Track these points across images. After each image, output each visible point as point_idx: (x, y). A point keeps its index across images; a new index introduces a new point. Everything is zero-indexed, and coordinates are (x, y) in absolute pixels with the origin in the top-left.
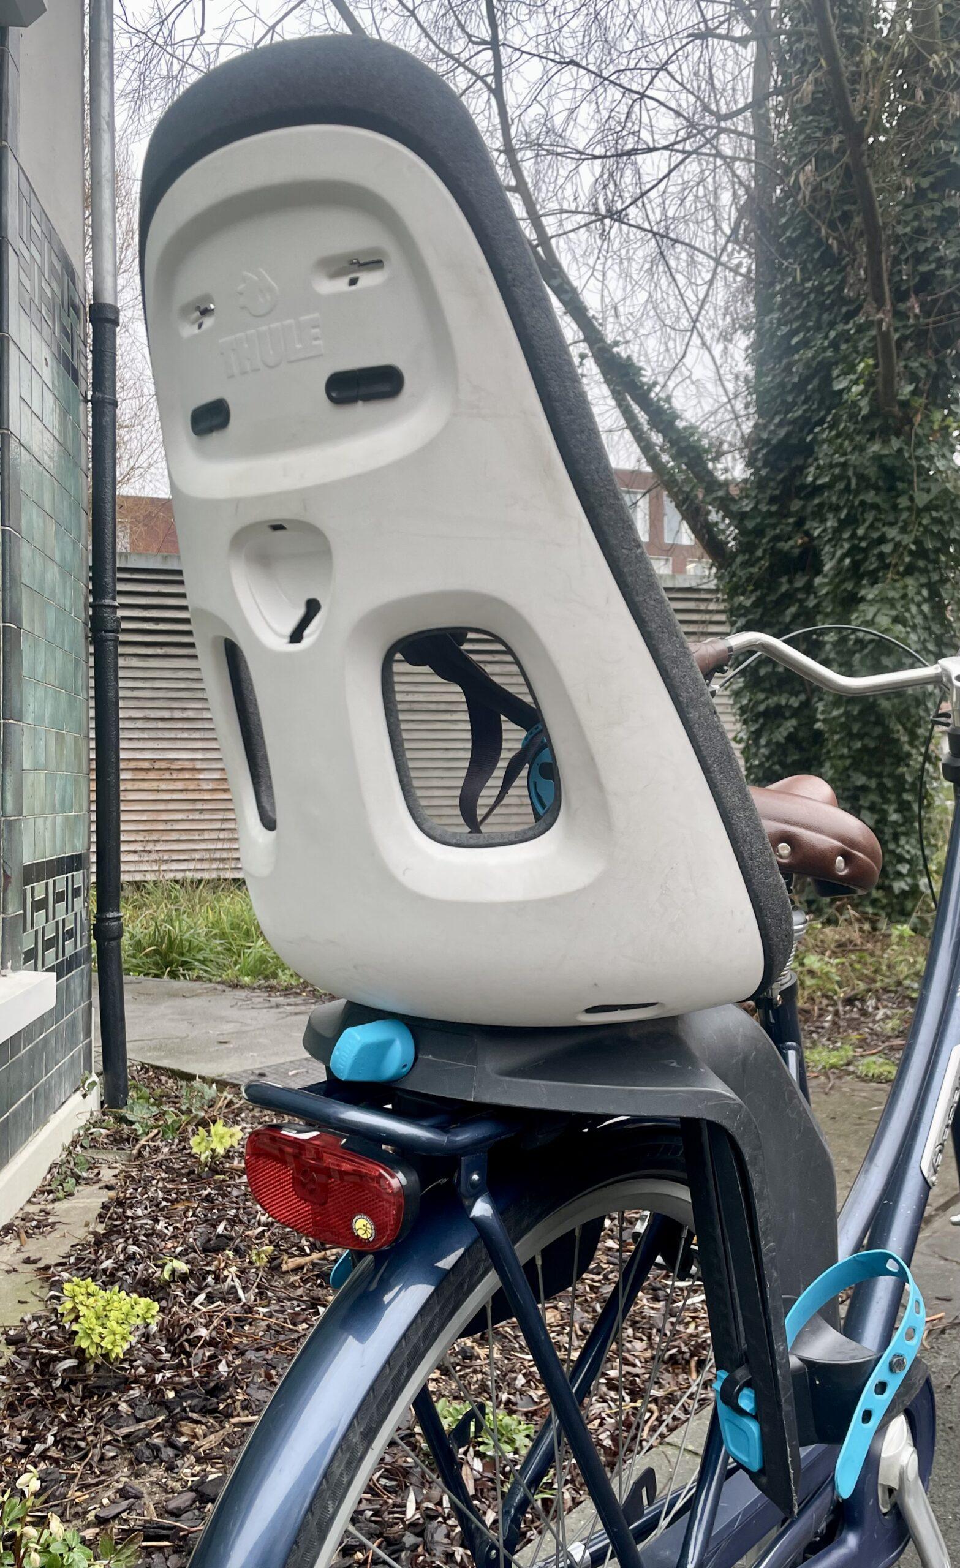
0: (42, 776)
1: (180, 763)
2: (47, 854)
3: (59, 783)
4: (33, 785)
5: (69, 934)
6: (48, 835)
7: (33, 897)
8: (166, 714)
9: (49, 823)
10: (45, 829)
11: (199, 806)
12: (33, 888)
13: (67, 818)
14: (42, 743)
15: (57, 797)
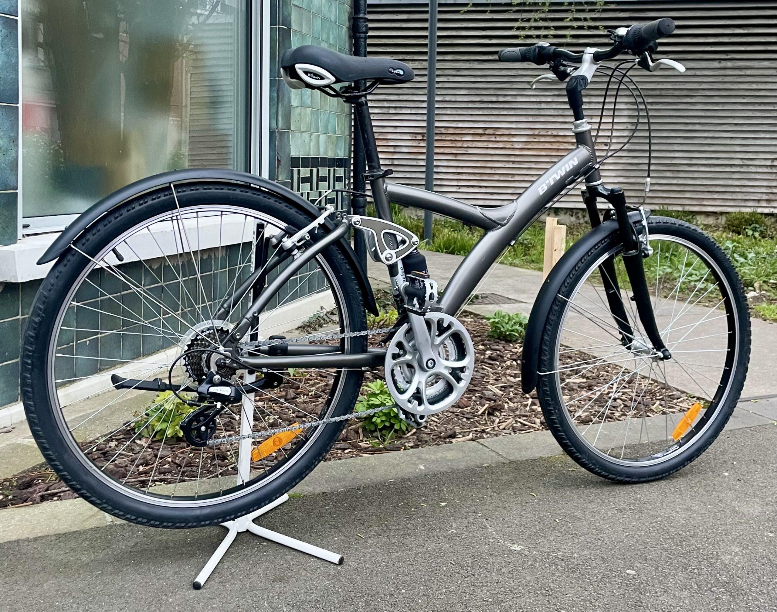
0: (309, 112)
1: (501, 130)
2: (312, 153)
3: (323, 116)
4: (300, 114)
6: (312, 144)
7: (299, 174)
8: (494, 99)
9: (313, 137)
10: (310, 140)
11: (512, 159)
12: (299, 171)
13: (329, 137)
14: (308, 93)
15: (321, 125)
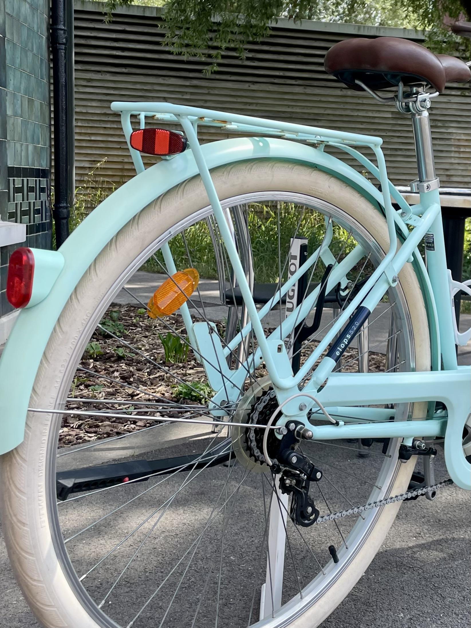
0: (20, 121)
2: (23, 163)
3: (30, 127)
4: (13, 124)
5: (37, 212)
6: (23, 154)
7: (14, 184)
9: (24, 147)
10: (22, 150)
12: (14, 180)
13: (35, 148)
14: (19, 102)
15: (29, 134)
